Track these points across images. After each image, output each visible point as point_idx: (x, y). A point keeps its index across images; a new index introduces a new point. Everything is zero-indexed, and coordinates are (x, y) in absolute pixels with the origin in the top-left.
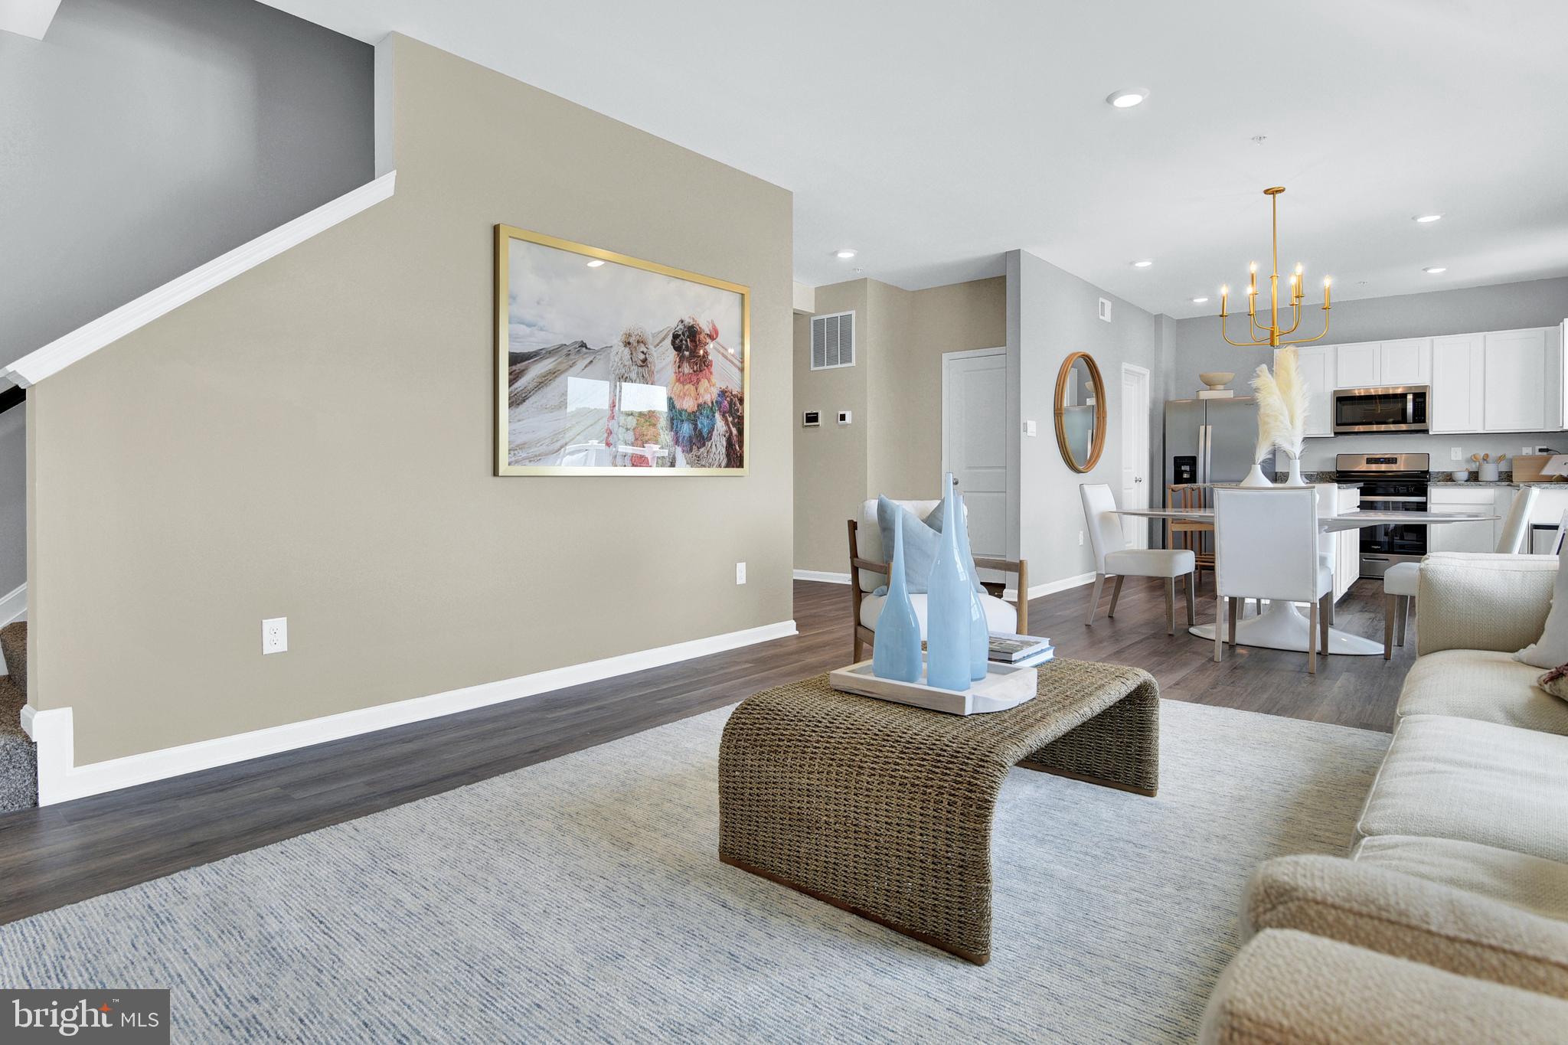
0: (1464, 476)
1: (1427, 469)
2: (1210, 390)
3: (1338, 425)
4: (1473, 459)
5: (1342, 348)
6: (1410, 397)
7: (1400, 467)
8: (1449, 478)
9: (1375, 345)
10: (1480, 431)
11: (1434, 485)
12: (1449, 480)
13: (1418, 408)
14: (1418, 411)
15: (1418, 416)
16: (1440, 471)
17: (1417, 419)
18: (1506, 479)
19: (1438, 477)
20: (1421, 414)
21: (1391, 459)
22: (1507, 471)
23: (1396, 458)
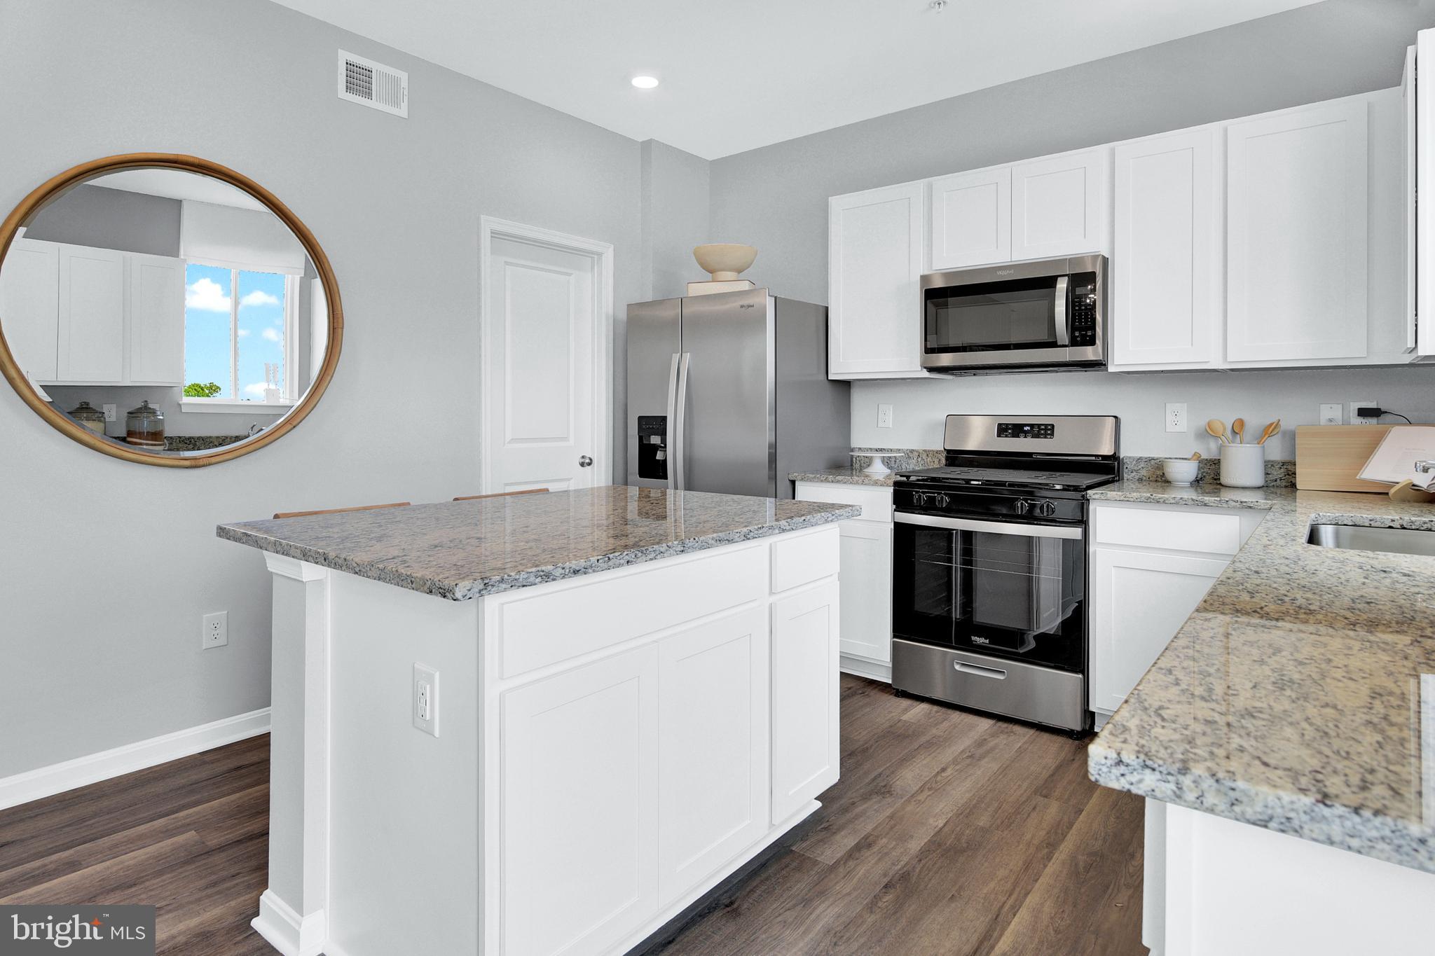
0: (1184, 471)
1: (1116, 452)
2: (712, 280)
3: (930, 349)
4: (1208, 433)
5: (941, 184)
6: (1062, 285)
9: (1000, 173)
10: (1217, 364)
11: (1096, 496)
12: (1159, 479)
13: (1080, 309)
14: (1080, 315)
15: (1080, 329)
16: (1140, 458)
17: (1078, 337)
18: (1286, 487)
19: (1137, 471)
20: (1086, 322)
21: (1043, 427)
22: (1284, 464)
23: (1053, 426)
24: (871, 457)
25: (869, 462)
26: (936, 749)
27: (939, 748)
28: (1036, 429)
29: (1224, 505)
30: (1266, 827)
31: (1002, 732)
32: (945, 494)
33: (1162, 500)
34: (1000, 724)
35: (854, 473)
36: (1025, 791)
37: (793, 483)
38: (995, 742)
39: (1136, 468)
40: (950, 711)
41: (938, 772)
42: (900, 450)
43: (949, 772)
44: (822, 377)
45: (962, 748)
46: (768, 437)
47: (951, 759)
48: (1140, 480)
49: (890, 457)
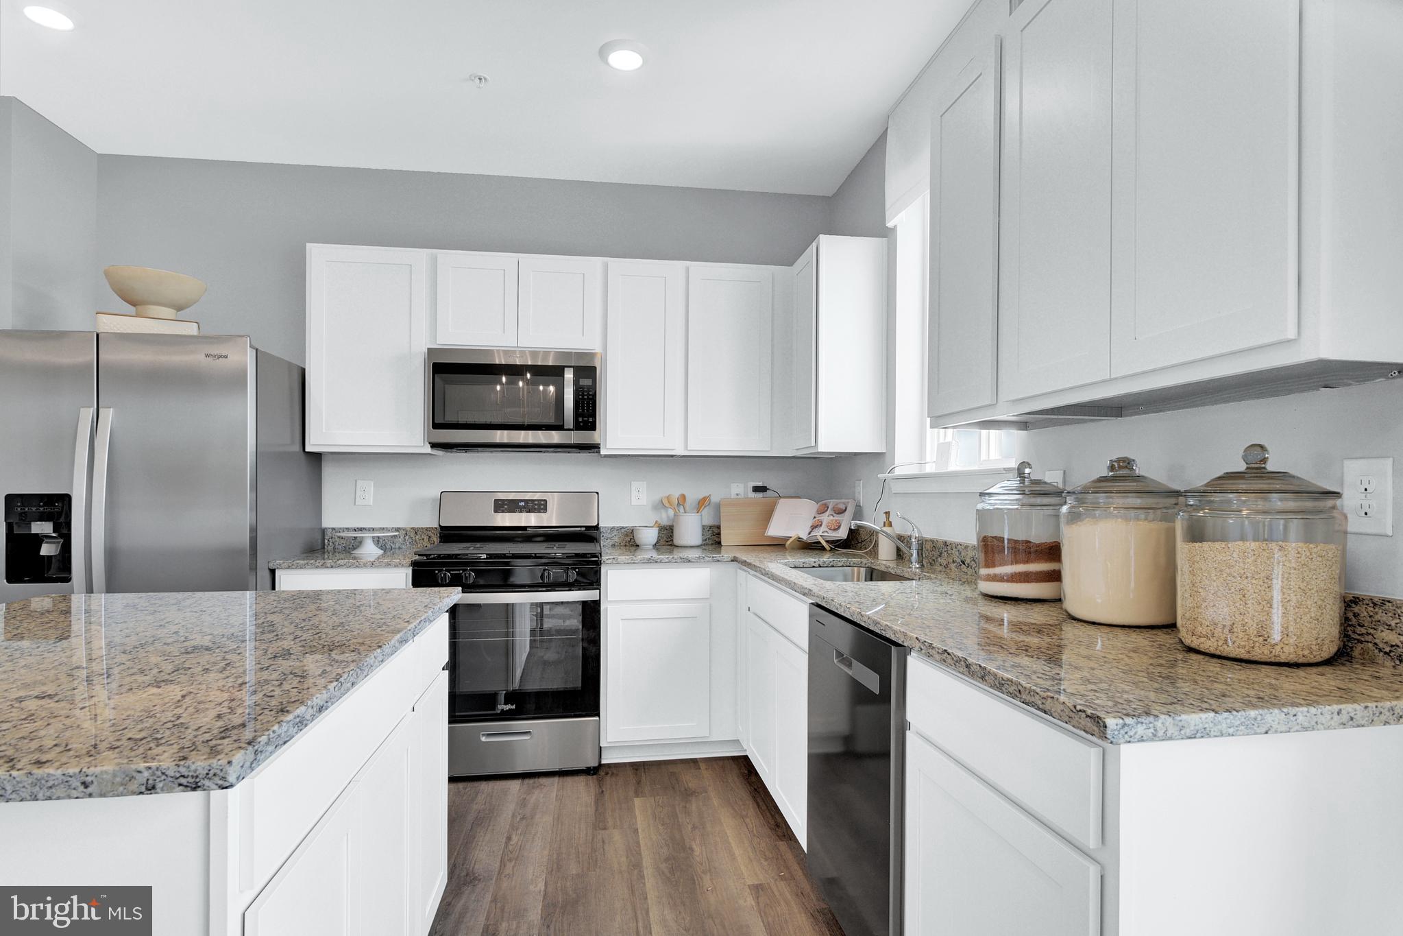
0: (649, 536)
1: (595, 524)
2: (137, 316)
3: (436, 426)
4: (661, 505)
5: (449, 258)
6: (569, 375)
7: (551, 519)
8: (630, 541)
9: (506, 260)
10: (680, 451)
11: (609, 561)
12: (627, 544)
13: (583, 398)
14: (583, 403)
15: (582, 415)
16: (613, 528)
17: (581, 422)
18: (712, 544)
19: (610, 538)
20: (588, 410)
21: (536, 502)
22: (711, 527)
23: (545, 501)
24: (362, 537)
25: (357, 543)
26: (489, 822)
27: (490, 821)
28: (530, 505)
29: (702, 561)
30: (1195, 738)
31: (533, 788)
32: (471, 570)
33: (659, 560)
34: (527, 781)
35: (326, 556)
36: (586, 830)
37: (273, 572)
38: (534, 797)
39: (610, 536)
40: (476, 784)
41: (506, 843)
42: (384, 528)
43: (515, 839)
44: (297, 448)
45: (510, 813)
46: (247, 518)
47: (508, 826)
48: (613, 545)
49: (379, 537)
